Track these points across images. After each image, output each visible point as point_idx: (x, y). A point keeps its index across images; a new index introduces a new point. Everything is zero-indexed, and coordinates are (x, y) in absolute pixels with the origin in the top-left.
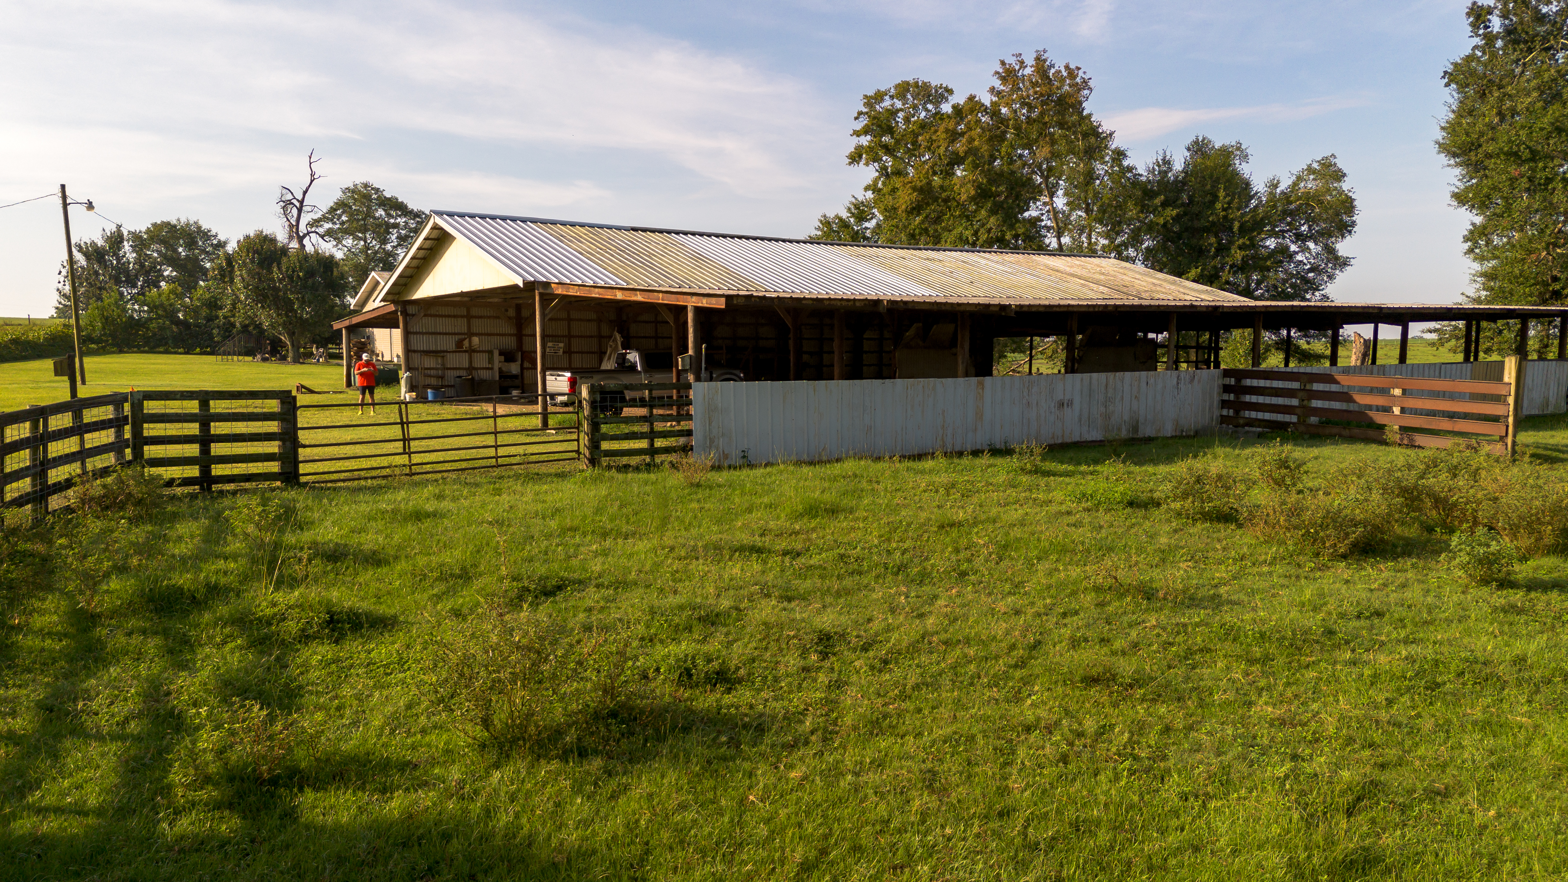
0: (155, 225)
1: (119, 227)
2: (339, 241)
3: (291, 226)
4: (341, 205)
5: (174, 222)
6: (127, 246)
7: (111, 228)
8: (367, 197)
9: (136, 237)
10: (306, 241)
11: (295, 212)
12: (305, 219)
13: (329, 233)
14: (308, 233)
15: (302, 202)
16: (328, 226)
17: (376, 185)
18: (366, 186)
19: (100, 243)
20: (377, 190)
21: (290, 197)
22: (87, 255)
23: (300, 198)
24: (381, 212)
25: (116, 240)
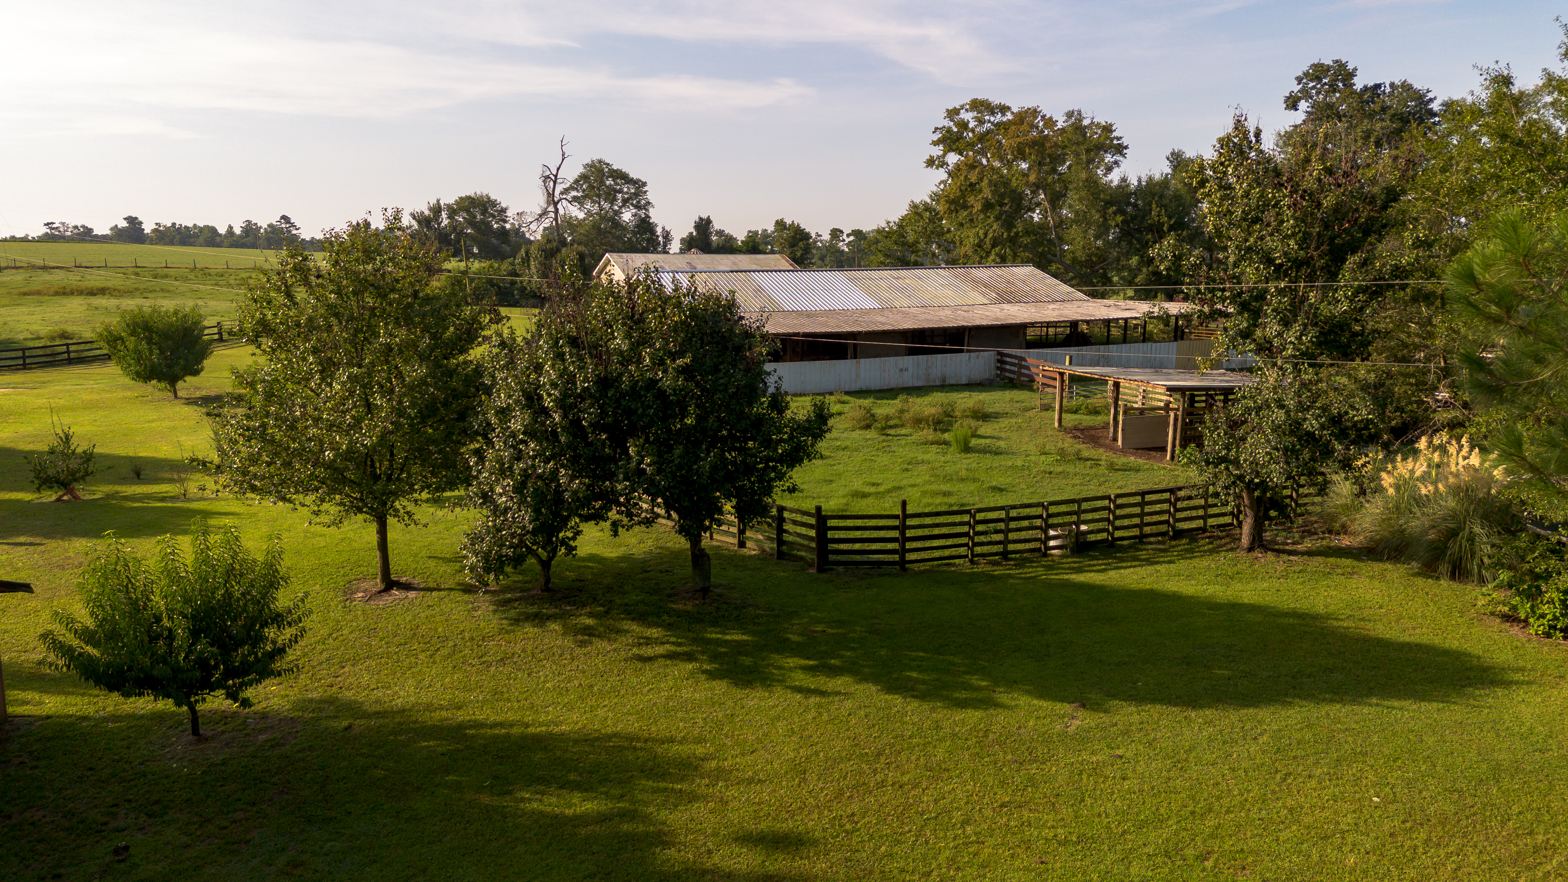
0: (461, 198)
1: (438, 201)
2: (581, 204)
3: (549, 193)
4: (584, 177)
5: (473, 195)
6: (444, 215)
7: (433, 202)
8: (601, 171)
9: (449, 207)
10: (559, 206)
11: (552, 184)
12: (559, 188)
13: (575, 199)
14: (561, 200)
15: (556, 176)
16: (574, 193)
17: (607, 161)
18: (600, 161)
19: (427, 212)
20: (608, 164)
21: (548, 173)
22: (419, 222)
23: (554, 173)
24: (609, 182)
25: (437, 210)
